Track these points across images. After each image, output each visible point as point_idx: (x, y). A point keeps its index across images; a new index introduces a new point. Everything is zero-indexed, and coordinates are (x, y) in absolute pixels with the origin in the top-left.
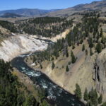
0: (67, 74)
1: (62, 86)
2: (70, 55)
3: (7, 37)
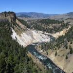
0: (66, 61)
1: (62, 69)
2: (68, 47)
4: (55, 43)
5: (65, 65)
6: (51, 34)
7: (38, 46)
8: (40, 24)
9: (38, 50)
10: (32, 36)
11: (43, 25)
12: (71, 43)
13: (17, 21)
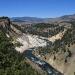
0: (66, 64)
4: (53, 47)
5: (65, 69)
9: (35, 55)
10: (28, 41)
13: (12, 27)
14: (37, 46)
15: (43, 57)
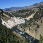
0: (36, 32)
2: (36, 24)
3: (9, 19)
4: (28, 23)
5: (36, 35)
6: (25, 18)
7: (19, 27)
8: (18, 13)
9: (19, 29)
11: (20, 14)
12: (37, 22)
14: (20, 24)
15: (23, 29)
